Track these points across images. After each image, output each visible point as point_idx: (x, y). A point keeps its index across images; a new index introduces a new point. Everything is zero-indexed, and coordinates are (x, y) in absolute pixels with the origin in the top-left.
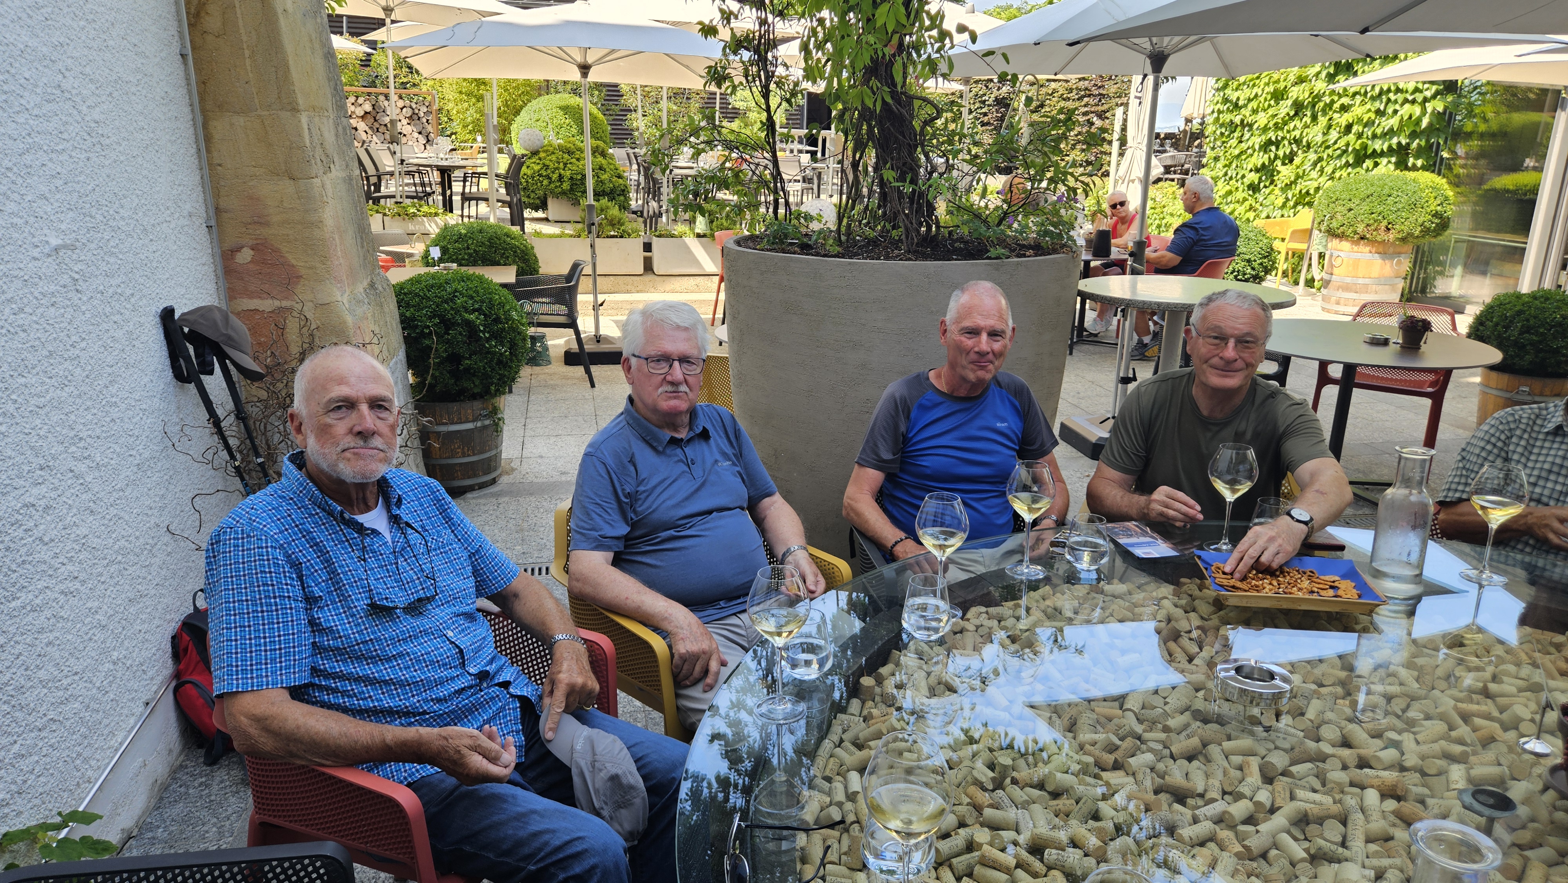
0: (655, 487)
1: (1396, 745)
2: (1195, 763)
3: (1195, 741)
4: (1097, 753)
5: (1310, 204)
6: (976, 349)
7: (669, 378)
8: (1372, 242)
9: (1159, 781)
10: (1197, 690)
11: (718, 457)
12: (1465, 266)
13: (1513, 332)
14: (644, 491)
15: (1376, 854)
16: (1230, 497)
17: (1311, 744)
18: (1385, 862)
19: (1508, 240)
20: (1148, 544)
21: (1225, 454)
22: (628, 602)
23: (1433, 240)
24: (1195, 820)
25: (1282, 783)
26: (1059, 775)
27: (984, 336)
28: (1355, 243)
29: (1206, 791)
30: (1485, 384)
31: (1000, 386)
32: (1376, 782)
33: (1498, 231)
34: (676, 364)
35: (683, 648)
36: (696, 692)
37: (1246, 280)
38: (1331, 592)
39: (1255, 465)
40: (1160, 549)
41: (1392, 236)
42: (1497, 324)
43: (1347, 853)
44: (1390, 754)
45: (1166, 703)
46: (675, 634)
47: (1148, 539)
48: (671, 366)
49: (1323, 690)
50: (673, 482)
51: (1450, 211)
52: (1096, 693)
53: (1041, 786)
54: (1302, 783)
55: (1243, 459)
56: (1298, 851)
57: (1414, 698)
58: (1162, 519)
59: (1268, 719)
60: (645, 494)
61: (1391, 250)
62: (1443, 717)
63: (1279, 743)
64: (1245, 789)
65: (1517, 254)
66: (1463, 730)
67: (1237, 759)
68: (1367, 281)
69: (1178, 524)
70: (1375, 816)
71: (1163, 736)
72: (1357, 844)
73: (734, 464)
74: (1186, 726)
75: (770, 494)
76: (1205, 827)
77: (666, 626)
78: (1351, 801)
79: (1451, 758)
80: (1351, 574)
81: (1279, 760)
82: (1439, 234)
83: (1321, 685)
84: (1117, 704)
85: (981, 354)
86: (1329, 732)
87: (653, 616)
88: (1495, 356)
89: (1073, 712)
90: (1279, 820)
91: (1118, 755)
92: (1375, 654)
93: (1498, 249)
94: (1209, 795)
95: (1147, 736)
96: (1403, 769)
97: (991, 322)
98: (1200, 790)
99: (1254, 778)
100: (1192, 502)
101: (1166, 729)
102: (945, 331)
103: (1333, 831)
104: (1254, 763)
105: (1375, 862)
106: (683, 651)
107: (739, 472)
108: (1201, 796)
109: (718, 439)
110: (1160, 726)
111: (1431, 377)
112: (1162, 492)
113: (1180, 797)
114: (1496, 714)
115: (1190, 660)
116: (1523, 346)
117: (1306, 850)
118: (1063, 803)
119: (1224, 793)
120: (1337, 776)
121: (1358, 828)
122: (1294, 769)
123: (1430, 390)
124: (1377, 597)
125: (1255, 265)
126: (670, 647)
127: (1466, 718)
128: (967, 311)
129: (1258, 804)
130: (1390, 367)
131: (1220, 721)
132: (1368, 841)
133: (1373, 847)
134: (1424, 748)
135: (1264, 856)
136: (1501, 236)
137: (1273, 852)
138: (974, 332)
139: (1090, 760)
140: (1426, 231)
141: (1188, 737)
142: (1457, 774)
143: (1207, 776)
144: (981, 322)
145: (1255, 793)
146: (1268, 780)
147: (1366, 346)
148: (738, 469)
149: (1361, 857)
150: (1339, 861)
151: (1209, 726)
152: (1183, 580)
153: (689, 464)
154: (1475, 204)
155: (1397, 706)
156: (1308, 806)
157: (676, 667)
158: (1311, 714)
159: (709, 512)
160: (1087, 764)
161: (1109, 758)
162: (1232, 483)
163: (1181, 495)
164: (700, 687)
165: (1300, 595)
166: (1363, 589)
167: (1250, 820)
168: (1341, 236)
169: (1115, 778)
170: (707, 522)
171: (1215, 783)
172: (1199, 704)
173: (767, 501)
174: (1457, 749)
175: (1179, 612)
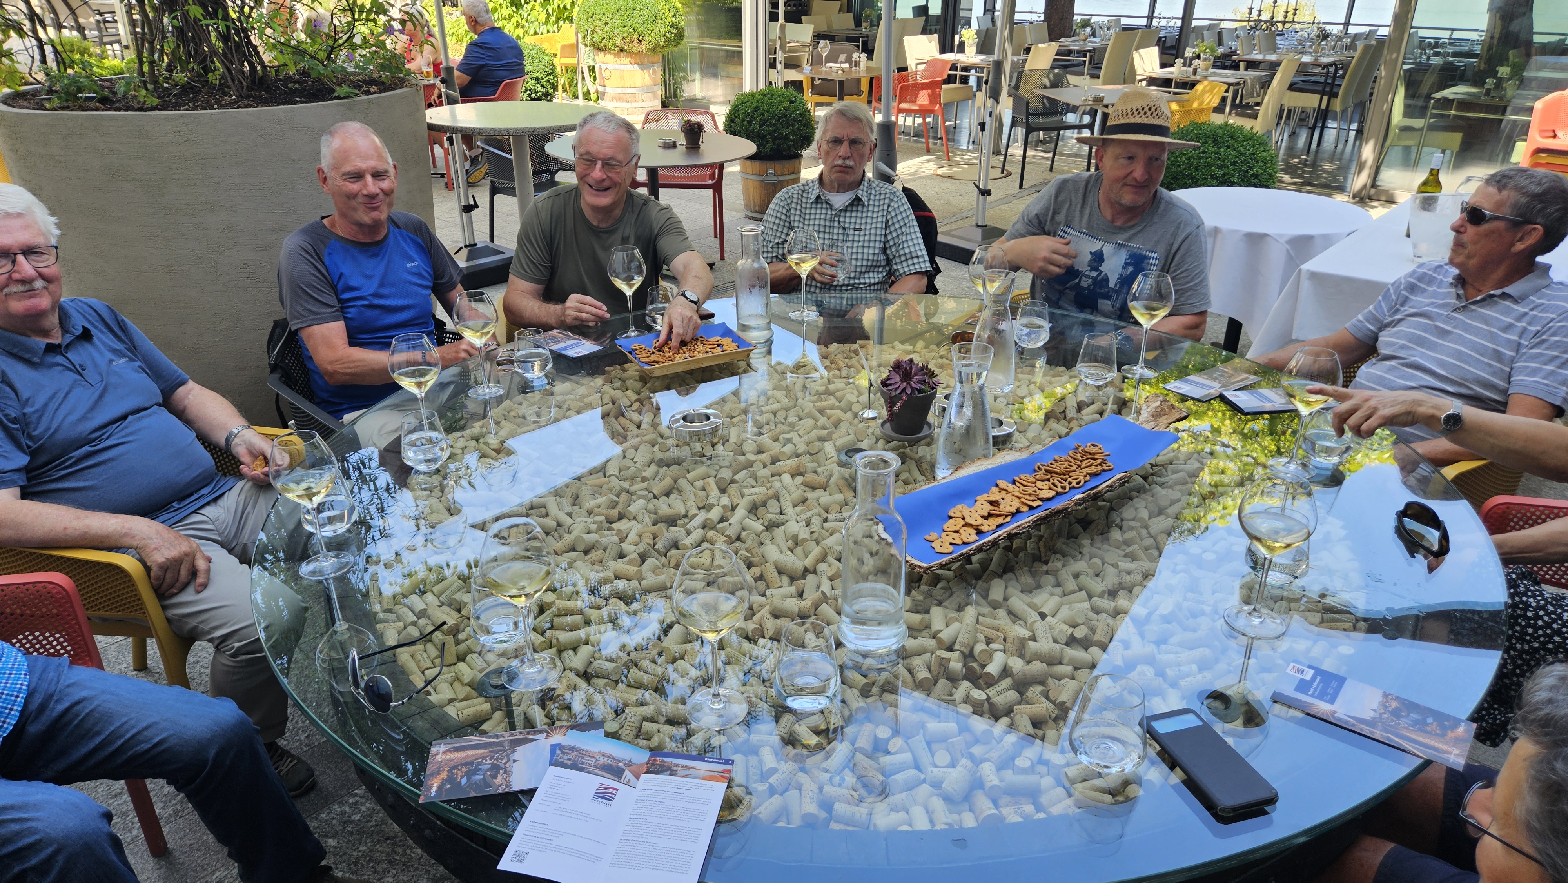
0: (46, 405)
1: (789, 441)
2: (672, 496)
3: (668, 481)
4: (605, 511)
5: (571, 20)
6: (365, 192)
7: (16, 276)
8: (631, 54)
9: (653, 516)
10: (653, 446)
11: (110, 356)
12: (701, 71)
13: (755, 126)
14: (34, 412)
15: (802, 512)
16: (629, 292)
17: (741, 458)
18: (809, 514)
19: (727, 44)
20: (576, 345)
21: (618, 257)
22: (69, 532)
23: (675, 49)
24: (689, 533)
25: (733, 489)
26: (586, 536)
27: (369, 179)
28: (617, 55)
29: (687, 511)
30: (743, 172)
31: (398, 227)
32: (786, 468)
33: (719, 38)
34: (21, 258)
35: (159, 557)
36: (188, 596)
37: (539, 99)
38: (719, 349)
39: (642, 260)
40: (584, 347)
41: (644, 47)
42: (743, 121)
43: (786, 517)
44: (788, 448)
45: (636, 462)
46: (145, 546)
47: (573, 342)
48: (14, 262)
49: (734, 420)
50: (67, 394)
51: (682, 21)
52: (580, 471)
53: (573, 549)
54: (744, 484)
55: (632, 258)
56: (758, 526)
57: (787, 410)
58: (577, 323)
59: (709, 451)
60: (36, 415)
61: (646, 60)
62: (810, 416)
63: (722, 464)
64: (712, 501)
65: (736, 57)
66: (823, 420)
67: (699, 484)
68: (634, 90)
69: (591, 324)
70: (793, 489)
71: (645, 484)
72: (790, 511)
73: (131, 360)
74: (657, 473)
75: (183, 383)
76: (697, 534)
77: (127, 541)
78: (777, 485)
79: (822, 439)
80: (727, 332)
81: (726, 474)
82: (678, 44)
83: (732, 417)
84: (601, 474)
85: (372, 197)
86: (750, 446)
87: (107, 537)
88: (750, 148)
89: (573, 489)
90: (740, 512)
91: (620, 508)
92: (756, 386)
93: (722, 54)
94: (690, 514)
95: (633, 489)
96: (798, 456)
97: (371, 163)
98: (683, 513)
99: (714, 492)
100: (599, 304)
101: (644, 479)
102: (325, 179)
103: (773, 506)
104: (711, 481)
105: (804, 516)
106: (161, 560)
107: (140, 367)
108: (686, 516)
109: (101, 337)
110: (639, 479)
111: (709, 171)
112: (574, 299)
113: (672, 521)
114: (837, 404)
115: (639, 427)
116: (764, 136)
117: (763, 524)
118: (594, 555)
119: (699, 509)
120: (763, 473)
121: (787, 502)
122: (736, 477)
123: (710, 182)
124: (749, 345)
125: (543, 82)
126: (142, 561)
127: (821, 411)
128: (343, 156)
129: (724, 507)
130: (681, 167)
131: (678, 462)
132: (794, 506)
133: (799, 509)
134: (806, 438)
135: (739, 538)
136: (723, 42)
137: (744, 534)
138: (358, 176)
139: (602, 518)
140: (668, 42)
141: (661, 480)
142: (829, 447)
143: (684, 502)
144: (362, 165)
145: (718, 501)
146: (723, 491)
147: (661, 150)
148: (138, 363)
149: (794, 517)
150: (783, 524)
151: (671, 468)
152: (607, 369)
153: (79, 371)
154: (698, 14)
155: (781, 415)
156: (754, 497)
157: (157, 579)
158: (733, 439)
159: (124, 417)
160: (601, 522)
161: (614, 513)
162: (629, 280)
163: (589, 299)
164: (191, 589)
165: (701, 355)
166: (738, 341)
167: (722, 520)
168: (604, 50)
169: (623, 525)
170: (126, 428)
171: (691, 503)
172: (659, 455)
173: (181, 391)
174: (824, 433)
175: (618, 393)
